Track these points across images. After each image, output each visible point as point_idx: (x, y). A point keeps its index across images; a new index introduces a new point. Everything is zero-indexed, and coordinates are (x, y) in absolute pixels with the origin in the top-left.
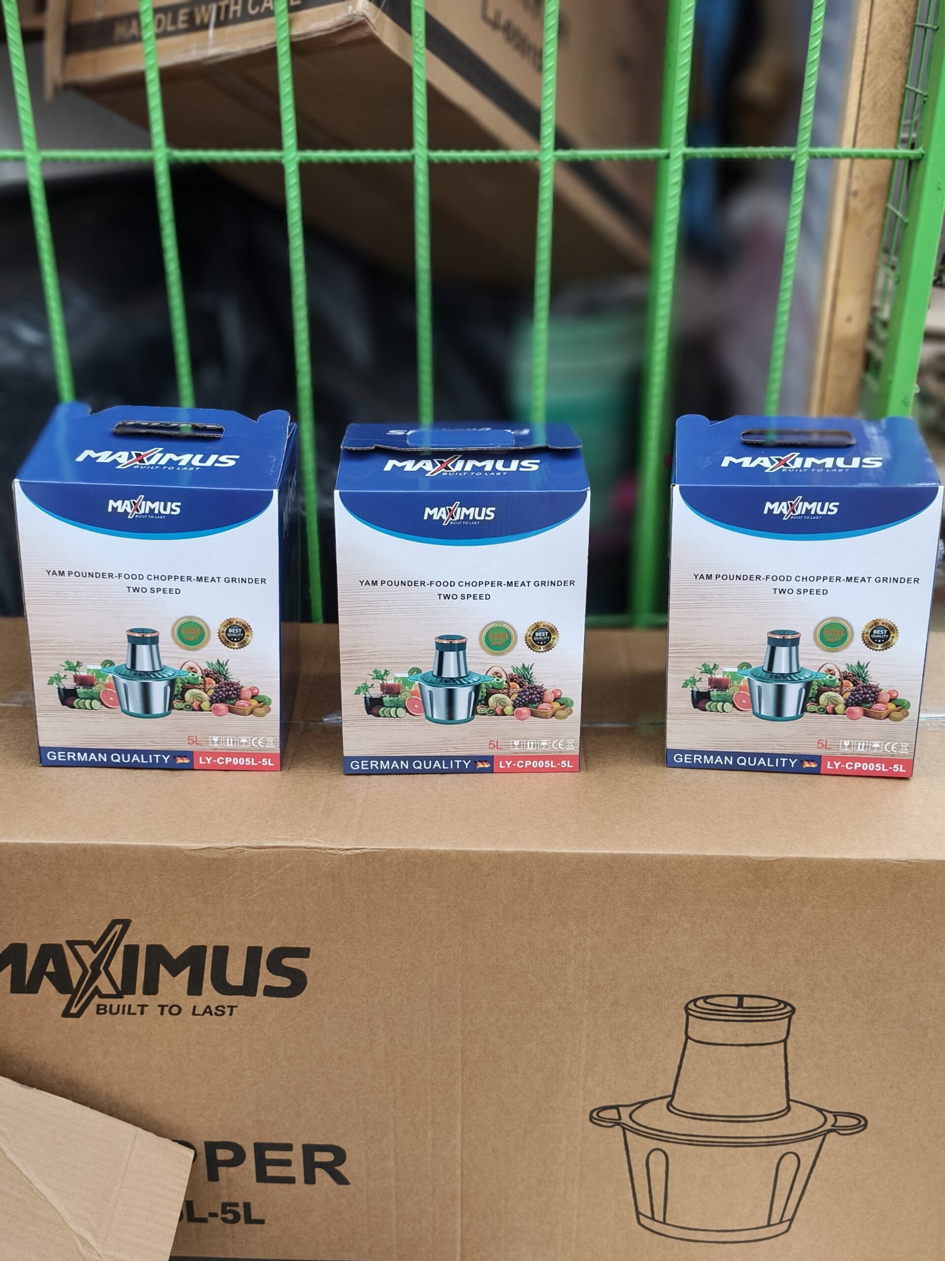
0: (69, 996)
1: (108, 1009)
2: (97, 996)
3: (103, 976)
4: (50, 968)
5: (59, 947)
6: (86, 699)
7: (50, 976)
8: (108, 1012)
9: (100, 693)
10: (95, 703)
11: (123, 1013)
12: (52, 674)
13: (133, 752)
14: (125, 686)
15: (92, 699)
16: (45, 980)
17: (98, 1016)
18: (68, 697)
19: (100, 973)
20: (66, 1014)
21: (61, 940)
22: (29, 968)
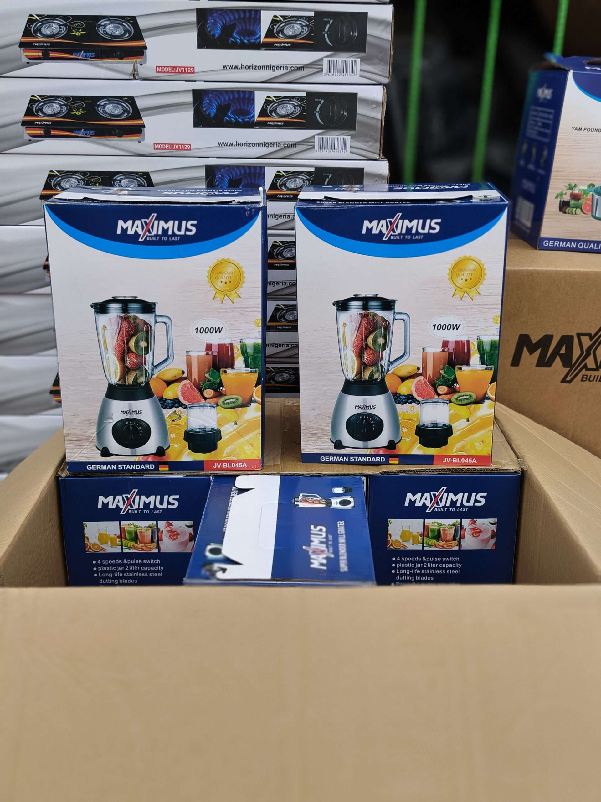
0: (568, 369)
1: (588, 378)
2: (584, 370)
3: (591, 357)
4: (563, 351)
5: (572, 337)
6: (573, 208)
7: (561, 356)
8: (588, 380)
9: (582, 204)
10: (578, 210)
11: (596, 381)
12: (559, 192)
13: (590, 242)
14: (597, 200)
15: (577, 208)
16: (558, 359)
17: (582, 382)
18: (564, 206)
19: (590, 354)
20: (564, 381)
21: (574, 334)
22: (551, 350)
